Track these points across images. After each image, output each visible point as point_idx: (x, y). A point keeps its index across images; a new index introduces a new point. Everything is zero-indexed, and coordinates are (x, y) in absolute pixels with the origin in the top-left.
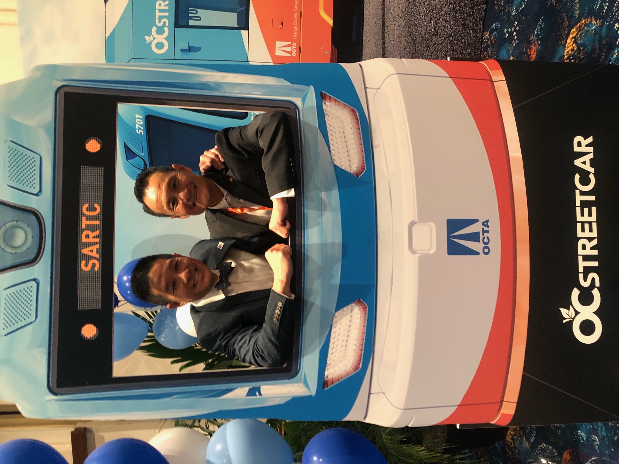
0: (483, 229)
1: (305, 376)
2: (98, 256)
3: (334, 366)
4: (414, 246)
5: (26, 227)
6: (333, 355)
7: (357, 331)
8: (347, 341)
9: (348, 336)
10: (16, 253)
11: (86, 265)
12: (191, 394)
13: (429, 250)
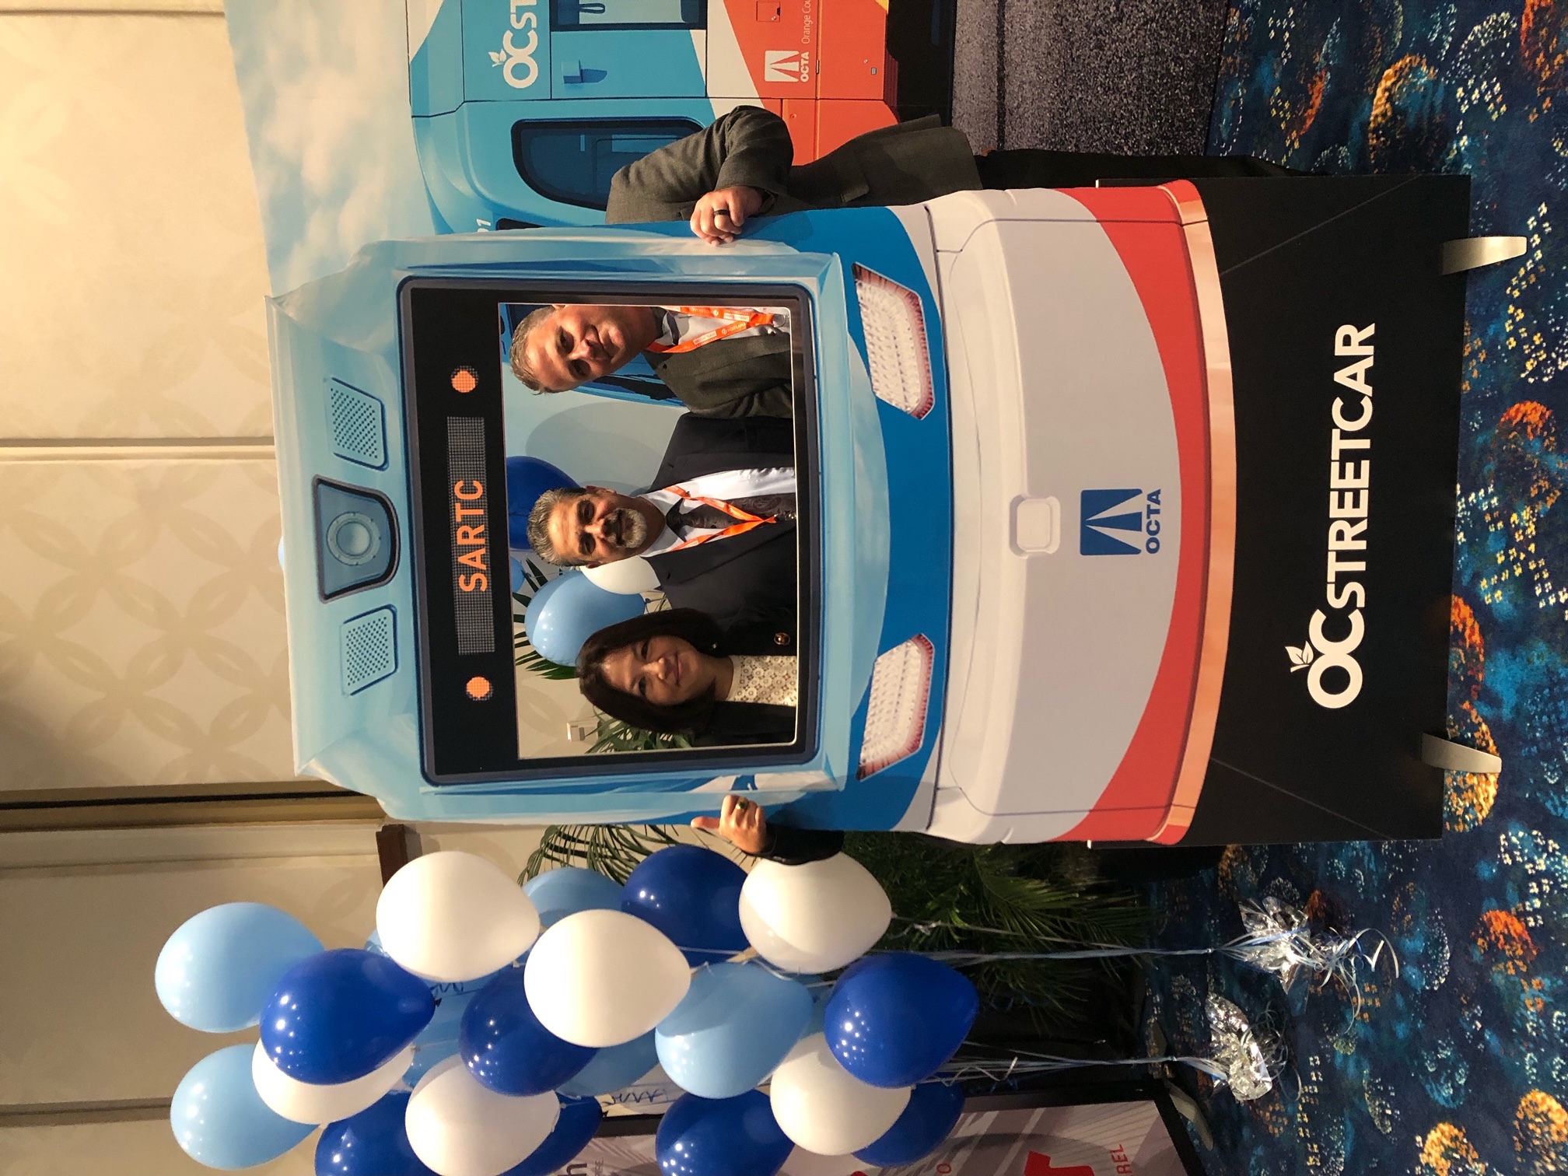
0: (1149, 506)
1: (827, 758)
2: (484, 567)
3: (875, 744)
4: (1019, 542)
5: (368, 521)
6: (874, 727)
7: (916, 687)
8: (898, 703)
9: (900, 695)
10: (357, 564)
11: (467, 583)
12: (643, 786)
13: (1046, 547)
